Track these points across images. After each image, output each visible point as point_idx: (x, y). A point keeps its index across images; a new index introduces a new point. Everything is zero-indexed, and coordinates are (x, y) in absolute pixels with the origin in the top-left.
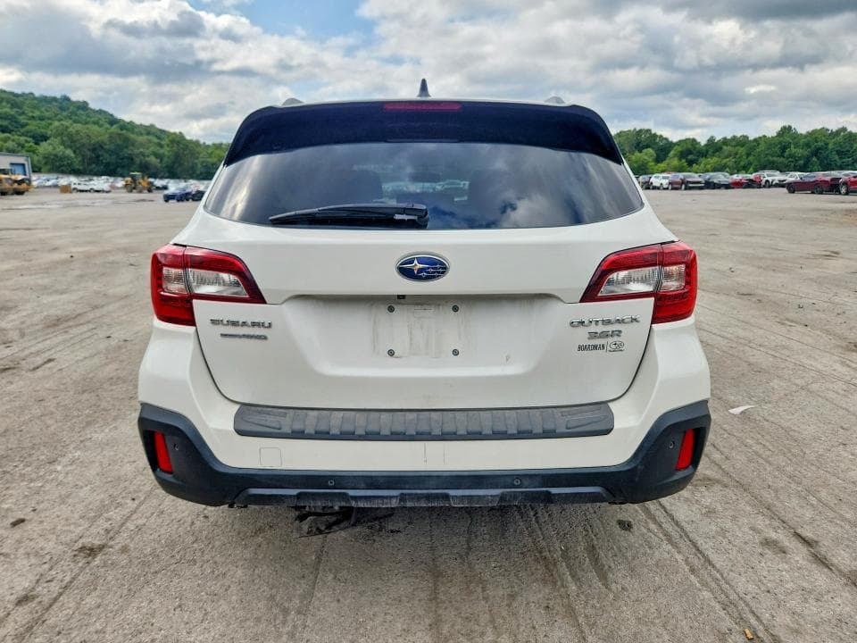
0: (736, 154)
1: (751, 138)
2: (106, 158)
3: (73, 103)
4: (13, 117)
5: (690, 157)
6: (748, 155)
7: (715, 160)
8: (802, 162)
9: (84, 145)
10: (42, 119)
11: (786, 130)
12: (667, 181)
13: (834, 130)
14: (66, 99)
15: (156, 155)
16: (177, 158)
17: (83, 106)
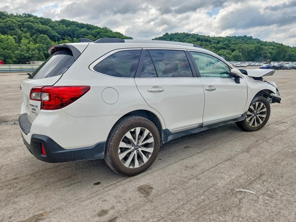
2: (252, 55)
3: (247, 37)
4: (227, 44)
9: (246, 51)
10: (235, 44)
14: (245, 36)
15: (270, 53)
16: (279, 53)
17: (251, 38)
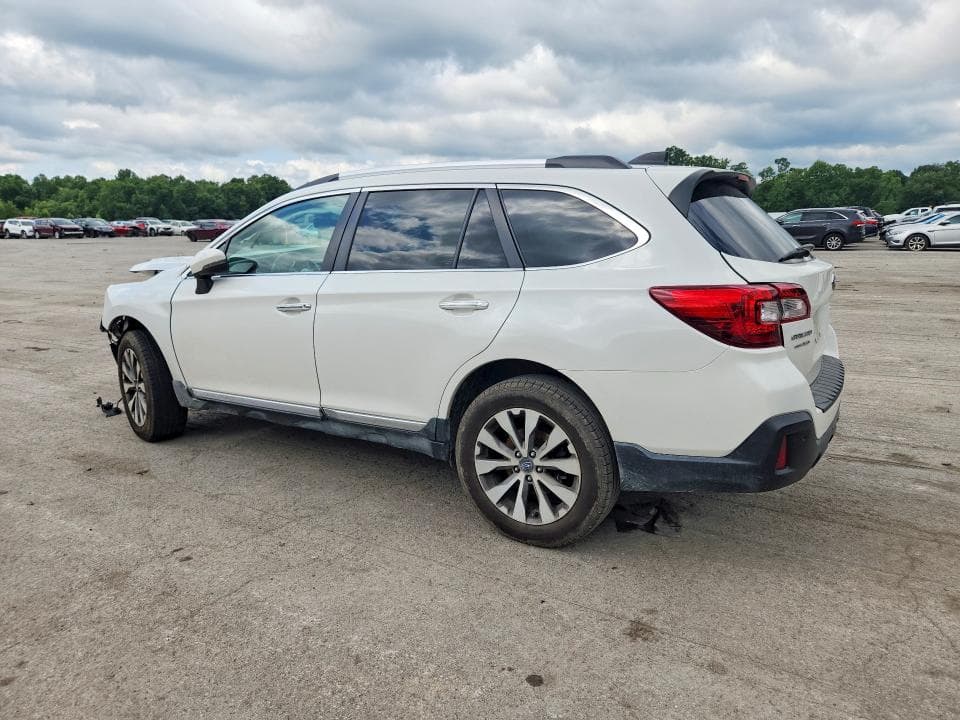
0: (77, 197)
1: (89, 180)
5: (17, 198)
6: (91, 199)
7: (51, 203)
8: (150, 209)
11: (124, 175)
12: (31, 228)
13: (173, 178)
